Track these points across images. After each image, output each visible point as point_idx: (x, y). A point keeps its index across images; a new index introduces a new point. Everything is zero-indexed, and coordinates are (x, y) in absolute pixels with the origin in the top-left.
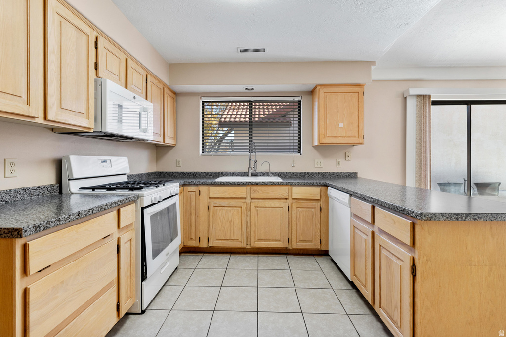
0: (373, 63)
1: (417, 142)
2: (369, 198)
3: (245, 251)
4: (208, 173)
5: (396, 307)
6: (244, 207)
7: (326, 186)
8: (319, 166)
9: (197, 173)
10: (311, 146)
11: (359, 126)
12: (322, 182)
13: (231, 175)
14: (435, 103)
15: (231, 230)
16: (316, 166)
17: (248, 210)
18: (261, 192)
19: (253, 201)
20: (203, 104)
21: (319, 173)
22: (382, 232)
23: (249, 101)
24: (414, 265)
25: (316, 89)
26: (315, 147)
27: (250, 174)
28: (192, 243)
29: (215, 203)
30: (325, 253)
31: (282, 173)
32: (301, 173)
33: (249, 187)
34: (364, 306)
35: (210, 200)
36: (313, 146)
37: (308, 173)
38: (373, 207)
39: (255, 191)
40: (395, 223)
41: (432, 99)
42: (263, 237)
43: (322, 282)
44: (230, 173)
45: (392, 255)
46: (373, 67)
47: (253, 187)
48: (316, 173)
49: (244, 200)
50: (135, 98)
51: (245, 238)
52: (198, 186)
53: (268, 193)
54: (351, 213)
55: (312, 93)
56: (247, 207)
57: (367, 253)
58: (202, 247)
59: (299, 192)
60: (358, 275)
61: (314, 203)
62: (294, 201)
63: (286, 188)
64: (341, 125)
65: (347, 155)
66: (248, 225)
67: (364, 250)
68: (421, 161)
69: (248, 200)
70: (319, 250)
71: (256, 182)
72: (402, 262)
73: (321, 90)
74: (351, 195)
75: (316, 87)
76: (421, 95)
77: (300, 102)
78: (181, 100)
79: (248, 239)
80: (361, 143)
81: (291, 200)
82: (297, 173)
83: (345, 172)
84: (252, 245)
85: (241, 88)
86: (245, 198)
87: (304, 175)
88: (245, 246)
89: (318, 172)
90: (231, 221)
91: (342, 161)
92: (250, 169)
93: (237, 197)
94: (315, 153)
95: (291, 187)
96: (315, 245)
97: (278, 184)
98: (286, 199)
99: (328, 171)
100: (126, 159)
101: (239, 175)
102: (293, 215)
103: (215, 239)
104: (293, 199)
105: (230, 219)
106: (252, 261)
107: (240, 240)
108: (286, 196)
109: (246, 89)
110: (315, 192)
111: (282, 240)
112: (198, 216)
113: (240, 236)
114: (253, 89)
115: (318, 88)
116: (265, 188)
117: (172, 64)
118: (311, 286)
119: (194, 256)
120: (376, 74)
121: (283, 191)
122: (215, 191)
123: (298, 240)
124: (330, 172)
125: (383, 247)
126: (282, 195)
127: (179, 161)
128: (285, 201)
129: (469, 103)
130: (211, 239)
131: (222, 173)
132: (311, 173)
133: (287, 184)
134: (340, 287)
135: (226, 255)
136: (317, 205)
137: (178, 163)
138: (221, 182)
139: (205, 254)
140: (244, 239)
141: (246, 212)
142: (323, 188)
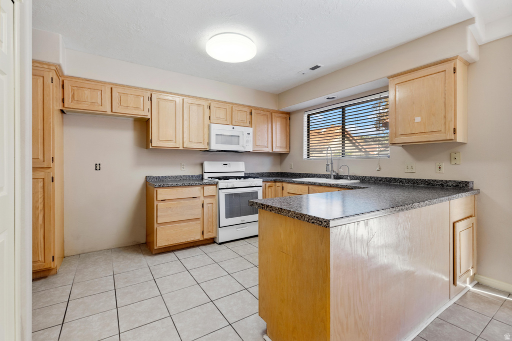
8: (410, 170)
11: (445, 117)
16: (406, 170)
20: (308, 117)
23: (343, 107)
27: (332, 177)
32: (386, 178)
37: (395, 179)
50: (233, 128)
52: (282, 183)
64: (418, 119)
65: (453, 155)
73: (392, 82)
78: (293, 117)
80: (450, 140)
82: (382, 178)
83: (448, 179)
85: (323, 99)
87: (389, 181)
91: (444, 165)
92: (332, 171)
99: (422, 178)
100: (243, 163)
109: (328, 98)
114: (334, 97)
116: (321, 189)
117: (278, 94)
124: (425, 178)
127: (291, 165)
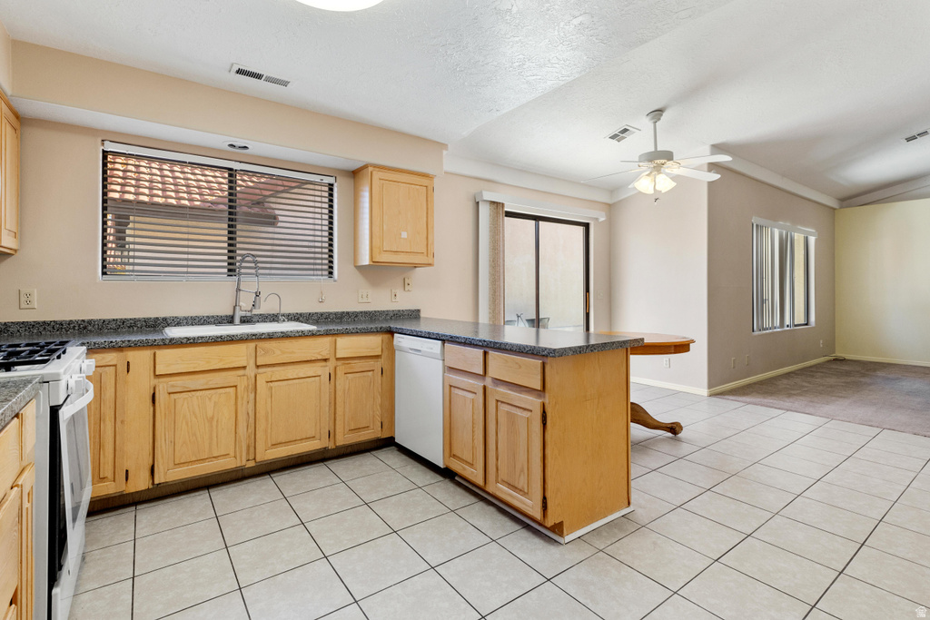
0: (443, 146)
1: (490, 266)
2: (480, 341)
3: (240, 475)
4: (124, 321)
5: (522, 471)
6: (242, 384)
7: (391, 332)
8: (365, 300)
9: (90, 322)
10: (352, 267)
11: (428, 239)
12: (384, 326)
13: (187, 324)
14: (509, 214)
15: (211, 438)
16: (360, 301)
17: (250, 390)
18: (278, 352)
19: (261, 370)
20: (105, 157)
21: (366, 313)
22: (498, 381)
23: (231, 169)
24: (544, 412)
25: (365, 171)
26: (361, 269)
27: (237, 321)
28: (109, 489)
29: (173, 386)
30: (388, 443)
31: (301, 315)
32: (336, 314)
33: (252, 345)
34: (467, 494)
35: (156, 381)
36: (356, 267)
37: (348, 313)
38: (485, 354)
39: (266, 352)
40: (520, 367)
41: (506, 210)
42: (282, 438)
43: (402, 484)
44: (186, 318)
45: (514, 408)
46: (445, 152)
47: (261, 344)
48: (361, 312)
49: (241, 372)
51: (244, 448)
52: (122, 351)
53: (293, 352)
54: (444, 366)
55: (355, 174)
56: (248, 385)
57: (475, 417)
58: (133, 490)
59: (349, 345)
60: (459, 454)
61: (372, 362)
62: (339, 363)
63: (327, 340)
64: (404, 235)
65: (407, 281)
66: (252, 420)
67: (470, 414)
68: (495, 292)
69: (251, 371)
70: (378, 440)
71: (268, 334)
72: (529, 414)
73: (374, 173)
74: (444, 341)
75: (365, 167)
76: (494, 202)
77: (331, 187)
78: (36, 136)
79: (252, 447)
80: (430, 265)
81: (334, 360)
82: (330, 314)
84: (258, 460)
85: (219, 141)
86: (244, 368)
87: (340, 317)
88: (244, 464)
89: (363, 310)
90: (212, 418)
91: (399, 292)
92: (238, 308)
93: (226, 367)
94: (358, 278)
95: (334, 338)
96: (374, 433)
97: (312, 335)
98: (325, 360)
101: (209, 323)
102: (338, 387)
103: (171, 465)
104: (338, 359)
105: (210, 414)
106: (264, 488)
107: (232, 454)
108: (325, 354)
109: (231, 145)
110: (372, 343)
111: (318, 436)
112: (122, 422)
113: (232, 447)
114: (245, 147)
115: (370, 169)
116: (287, 344)
118: (389, 494)
119: (113, 518)
120: (450, 163)
121: (321, 346)
122: (169, 360)
123: (347, 428)
125: (502, 402)
126: (319, 354)
127: (29, 295)
128: (324, 364)
129: (537, 219)
130: (161, 467)
131: (165, 319)
132: (353, 313)
133: (327, 334)
134: (428, 483)
135: (197, 494)
136: (377, 365)
137: (23, 299)
138: (188, 339)
139: (139, 507)
140: (241, 452)
141: (245, 396)
142: (386, 336)
